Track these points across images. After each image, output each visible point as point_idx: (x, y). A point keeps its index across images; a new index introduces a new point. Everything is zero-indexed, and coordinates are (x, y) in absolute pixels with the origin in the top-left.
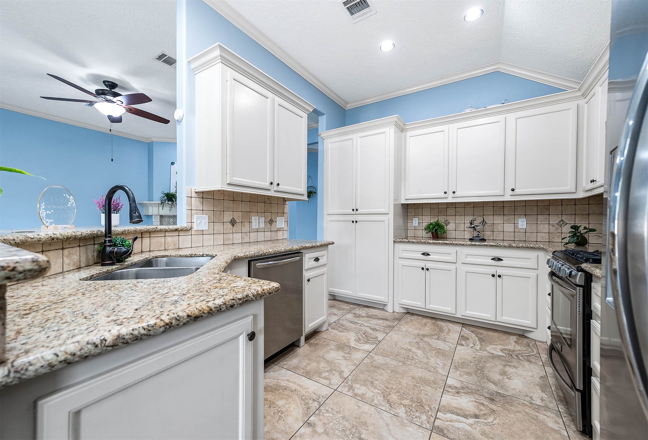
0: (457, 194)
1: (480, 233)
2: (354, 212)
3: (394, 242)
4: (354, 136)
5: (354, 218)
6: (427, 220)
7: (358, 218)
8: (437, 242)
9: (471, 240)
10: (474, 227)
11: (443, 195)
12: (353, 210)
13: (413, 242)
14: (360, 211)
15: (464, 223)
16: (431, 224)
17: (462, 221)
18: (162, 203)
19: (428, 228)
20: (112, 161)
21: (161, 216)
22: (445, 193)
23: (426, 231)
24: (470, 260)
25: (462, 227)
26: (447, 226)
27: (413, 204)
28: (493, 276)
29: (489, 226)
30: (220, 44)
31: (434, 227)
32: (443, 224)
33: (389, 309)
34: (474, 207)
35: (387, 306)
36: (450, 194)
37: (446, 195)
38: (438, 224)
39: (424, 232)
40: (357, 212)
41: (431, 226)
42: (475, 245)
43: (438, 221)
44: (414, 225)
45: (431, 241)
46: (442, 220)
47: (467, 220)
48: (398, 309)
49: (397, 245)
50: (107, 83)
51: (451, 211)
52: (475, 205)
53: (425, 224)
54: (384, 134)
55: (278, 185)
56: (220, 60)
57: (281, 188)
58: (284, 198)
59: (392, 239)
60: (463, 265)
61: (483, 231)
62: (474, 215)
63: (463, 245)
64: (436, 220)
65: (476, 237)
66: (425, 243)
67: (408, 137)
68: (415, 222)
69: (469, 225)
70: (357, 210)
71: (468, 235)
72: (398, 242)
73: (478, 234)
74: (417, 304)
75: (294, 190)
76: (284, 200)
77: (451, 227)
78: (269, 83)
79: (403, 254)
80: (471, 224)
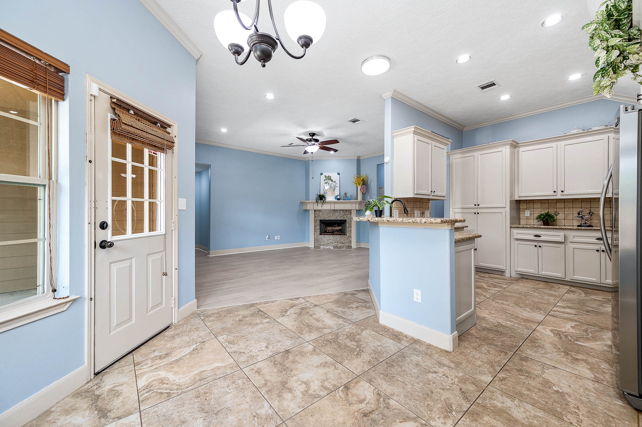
0: (565, 193)
1: (587, 221)
2: (476, 207)
3: (510, 227)
4: (475, 154)
5: (475, 211)
6: (539, 211)
7: (479, 211)
8: (547, 227)
9: (578, 226)
10: (581, 217)
11: (553, 193)
12: (475, 205)
13: (527, 228)
14: (481, 206)
15: (573, 214)
16: (542, 215)
17: (571, 212)
18: (317, 202)
19: (539, 218)
20: (313, 178)
21: (315, 211)
22: (555, 192)
23: (537, 220)
24: (576, 239)
25: (571, 217)
26: (556, 216)
27: (525, 200)
28: (598, 251)
29: (596, 216)
30: (415, 126)
31: (545, 217)
32: (553, 214)
33: (507, 274)
34: (582, 202)
35: (505, 273)
36: (559, 193)
37: (556, 194)
38: (548, 215)
39: (536, 221)
40: (478, 207)
41: (542, 216)
42: (581, 229)
43: (548, 212)
44: (526, 215)
45: (543, 227)
46: (552, 211)
47: (575, 212)
48: (514, 275)
49: (512, 230)
50: (311, 134)
51: (560, 205)
52: (583, 200)
53: (536, 215)
54: (501, 152)
55: (435, 192)
56: (413, 133)
57: (436, 194)
58: (429, 199)
59: (508, 225)
60: (571, 243)
61: (591, 220)
62: (582, 208)
63: (571, 229)
64: (546, 212)
65: (583, 224)
66: (537, 228)
67: (520, 152)
68: (527, 213)
69: (577, 215)
70: (478, 205)
71: (576, 223)
72: (514, 227)
73: (586, 222)
74: (530, 270)
75: (441, 194)
76: (429, 200)
77: (561, 216)
78: (425, 134)
79: (517, 236)
80: (579, 214)
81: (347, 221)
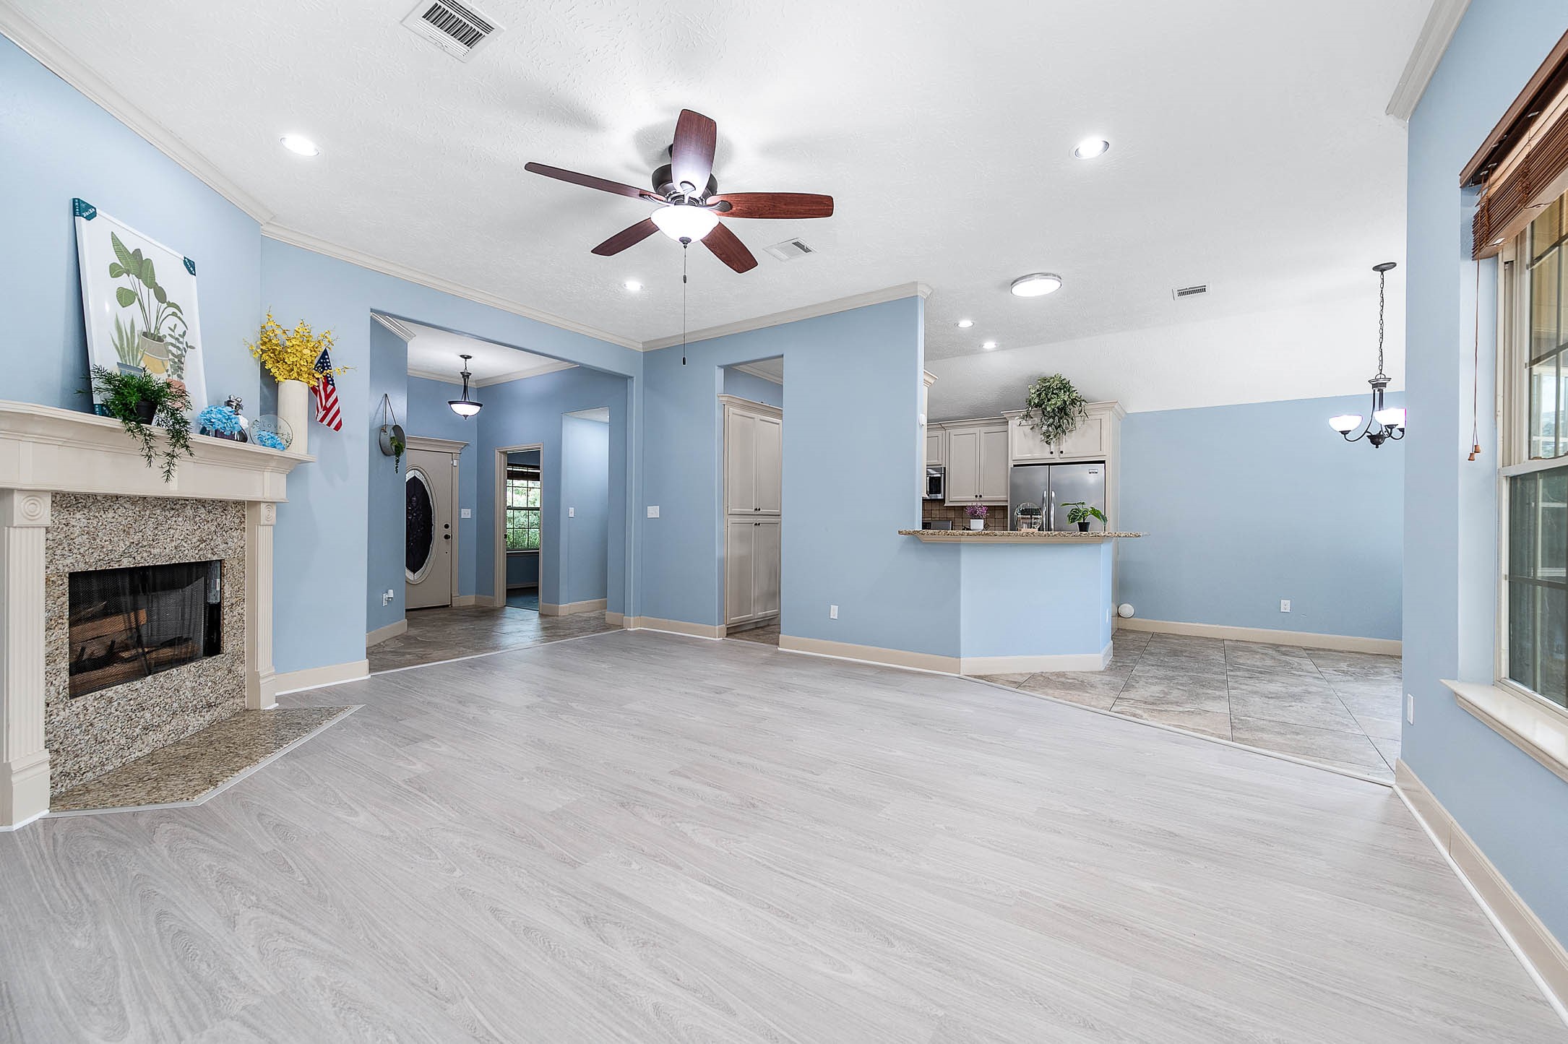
4: (755, 416)
40: (759, 513)
70: (759, 510)
81: (228, 565)
